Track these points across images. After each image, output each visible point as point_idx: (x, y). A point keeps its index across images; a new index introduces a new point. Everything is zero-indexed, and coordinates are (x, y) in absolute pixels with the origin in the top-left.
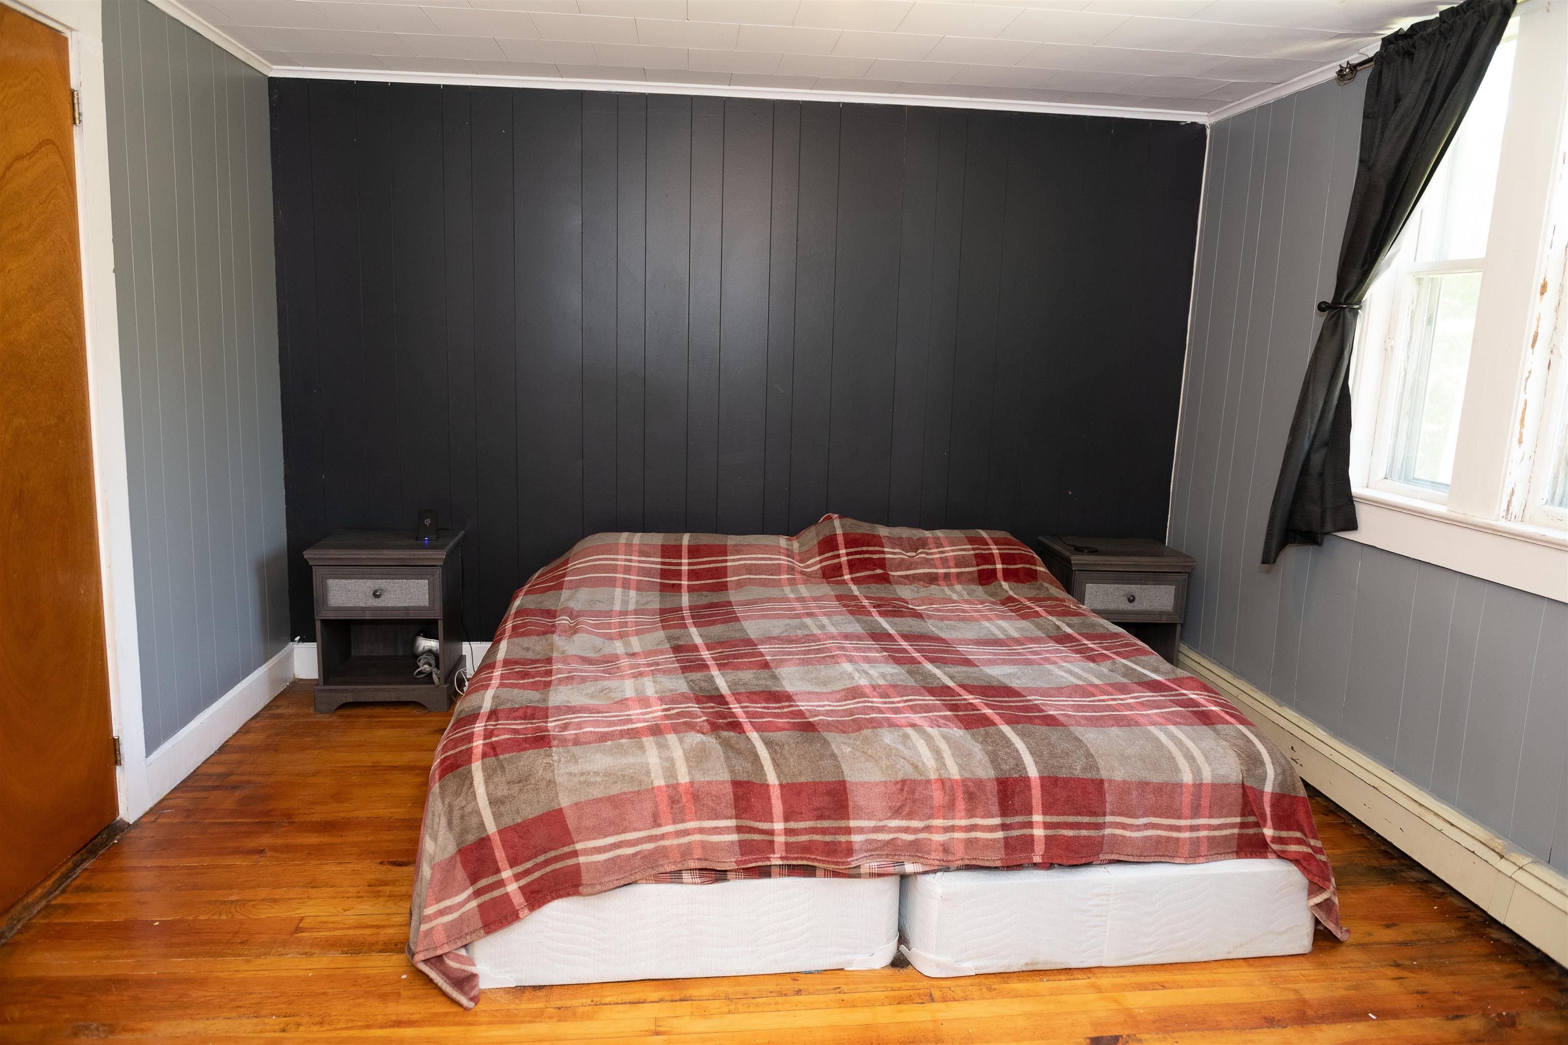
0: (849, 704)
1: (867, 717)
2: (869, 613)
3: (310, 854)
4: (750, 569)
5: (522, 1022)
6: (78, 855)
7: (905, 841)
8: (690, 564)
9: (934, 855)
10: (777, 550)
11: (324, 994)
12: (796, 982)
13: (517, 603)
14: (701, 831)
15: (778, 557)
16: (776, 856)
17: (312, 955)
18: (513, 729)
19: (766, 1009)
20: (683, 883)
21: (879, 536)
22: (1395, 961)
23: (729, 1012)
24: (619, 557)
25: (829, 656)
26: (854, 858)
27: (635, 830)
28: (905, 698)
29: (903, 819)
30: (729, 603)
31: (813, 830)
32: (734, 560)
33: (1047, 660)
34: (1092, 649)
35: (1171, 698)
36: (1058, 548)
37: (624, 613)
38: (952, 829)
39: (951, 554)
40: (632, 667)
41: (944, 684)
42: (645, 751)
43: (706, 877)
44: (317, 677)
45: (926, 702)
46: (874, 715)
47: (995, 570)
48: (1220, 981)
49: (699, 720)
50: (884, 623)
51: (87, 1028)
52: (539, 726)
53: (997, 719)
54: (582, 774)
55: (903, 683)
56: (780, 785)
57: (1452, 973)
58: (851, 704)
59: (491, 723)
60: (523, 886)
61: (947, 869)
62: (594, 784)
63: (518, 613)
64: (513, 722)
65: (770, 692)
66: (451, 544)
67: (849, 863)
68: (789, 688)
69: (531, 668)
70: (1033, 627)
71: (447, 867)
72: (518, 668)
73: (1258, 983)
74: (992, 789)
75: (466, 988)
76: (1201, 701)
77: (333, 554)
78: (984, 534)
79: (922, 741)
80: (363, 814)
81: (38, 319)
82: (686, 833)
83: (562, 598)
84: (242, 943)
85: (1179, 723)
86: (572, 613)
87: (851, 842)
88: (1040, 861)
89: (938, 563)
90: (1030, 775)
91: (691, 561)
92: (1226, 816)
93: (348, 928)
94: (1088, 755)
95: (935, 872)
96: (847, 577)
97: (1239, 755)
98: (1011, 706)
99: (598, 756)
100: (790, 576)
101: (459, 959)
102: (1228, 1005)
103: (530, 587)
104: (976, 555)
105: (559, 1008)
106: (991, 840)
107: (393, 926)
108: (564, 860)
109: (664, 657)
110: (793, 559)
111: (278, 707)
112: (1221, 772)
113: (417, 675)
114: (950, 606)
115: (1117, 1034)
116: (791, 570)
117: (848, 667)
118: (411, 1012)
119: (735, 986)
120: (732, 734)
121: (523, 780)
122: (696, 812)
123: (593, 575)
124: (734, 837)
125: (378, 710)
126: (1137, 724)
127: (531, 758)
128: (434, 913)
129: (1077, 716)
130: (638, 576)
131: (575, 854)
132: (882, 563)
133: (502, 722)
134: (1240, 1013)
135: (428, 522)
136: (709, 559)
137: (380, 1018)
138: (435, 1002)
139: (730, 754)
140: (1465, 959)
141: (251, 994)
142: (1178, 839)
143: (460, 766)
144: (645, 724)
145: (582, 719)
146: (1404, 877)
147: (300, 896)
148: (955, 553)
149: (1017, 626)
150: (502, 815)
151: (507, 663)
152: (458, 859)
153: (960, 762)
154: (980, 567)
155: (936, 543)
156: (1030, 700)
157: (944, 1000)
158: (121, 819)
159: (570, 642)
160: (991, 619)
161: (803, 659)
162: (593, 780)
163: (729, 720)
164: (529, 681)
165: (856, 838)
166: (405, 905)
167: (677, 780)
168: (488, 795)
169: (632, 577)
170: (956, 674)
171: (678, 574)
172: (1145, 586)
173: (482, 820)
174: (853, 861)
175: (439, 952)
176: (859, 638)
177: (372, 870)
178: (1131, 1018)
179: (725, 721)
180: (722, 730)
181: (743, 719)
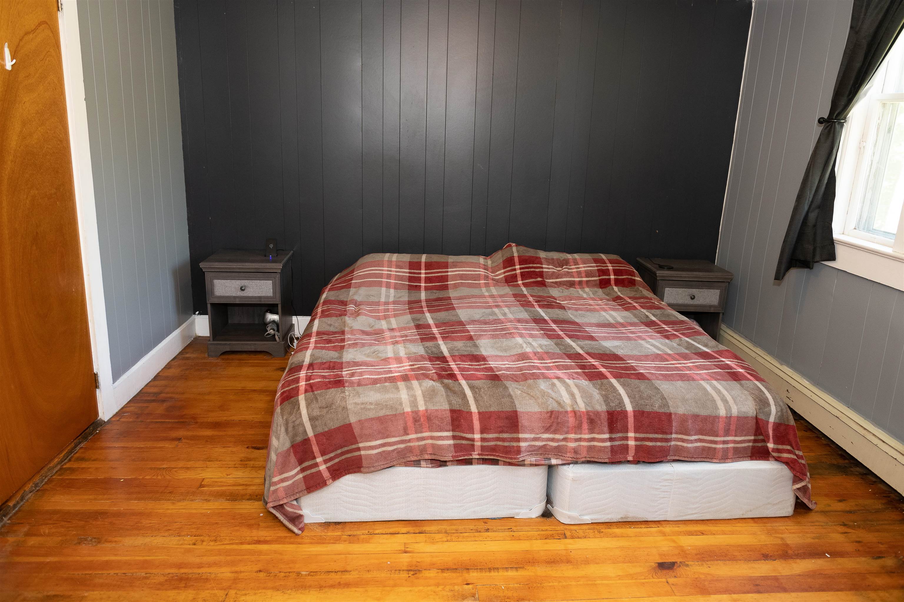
0: (520, 364)
1: (531, 372)
2: (533, 306)
3: (207, 441)
4: (462, 277)
5: (329, 543)
6: (77, 439)
7: (552, 446)
8: (426, 273)
9: (568, 455)
10: (478, 265)
11: (216, 523)
12: (486, 524)
13: (324, 296)
14: (432, 438)
15: (479, 270)
16: (475, 453)
17: (209, 501)
18: (323, 375)
19: (468, 540)
20: (421, 467)
21: (540, 258)
22: (843, 522)
23: (447, 541)
24: (384, 269)
25: (508, 333)
26: (521, 456)
27: (393, 437)
28: (554, 361)
29: (550, 434)
30: (449, 298)
31: (498, 439)
32: (452, 271)
33: (640, 338)
34: (667, 331)
35: (715, 363)
36: (649, 266)
37: (387, 303)
38: (580, 440)
39: (583, 269)
40: (392, 337)
41: (577, 351)
42: (399, 391)
43: (434, 464)
44: (208, 335)
45: (566, 363)
46: (535, 371)
47: (610, 279)
48: (737, 531)
49: (431, 372)
50: (542, 312)
51: (86, 540)
52: (337, 374)
53: (608, 375)
54: (362, 404)
55: (552, 351)
56: (478, 412)
57: (878, 531)
58: (521, 364)
59: (309, 371)
60: (329, 467)
61: (576, 463)
62: (369, 409)
63: (325, 303)
64: (322, 371)
65: (473, 355)
66: (285, 259)
67: (518, 459)
68: (484, 352)
69: (333, 337)
70: (632, 316)
71: (285, 456)
72: (325, 337)
73: (759, 533)
74: (604, 417)
75: (297, 523)
76: (733, 366)
77: (217, 265)
78: (603, 256)
79: (563, 388)
80: (236, 418)
81: (42, 130)
82: (423, 439)
83: (351, 293)
84: (169, 493)
85: (719, 380)
86: (356, 303)
87: (520, 446)
88: (632, 459)
89: (575, 274)
90: (627, 410)
91: (427, 271)
92: (745, 436)
93: (229, 486)
94: (663, 398)
95: (569, 464)
96: (520, 282)
97: (755, 400)
98: (617, 367)
99: (372, 393)
100: (485, 281)
101: (292, 506)
102: (741, 546)
103: (331, 286)
104: (598, 270)
105: (350, 536)
106: (603, 447)
107: (254, 485)
108: (352, 452)
109: (410, 331)
110: (488, 271)
111: (187, 353)
112: (744, 409)
113: (266, 335)
114: (582, 302)
115: (674, 561)
116: (486, 277)
117: (519, 340)
118: (266, 535)
119: (451, 525)
120: (450, 381)
121: (329, 406)
122: (429, 427)
123: (369, 280)
124: (451, 442)
125: (244, 356)
126: (693, 380)
127: (333, 393)
128: (278, 481)
129: (657, 374)
130: (395, 280)
131: (359, 449)
132: (541, 274)
133: (316, 371)
134: (748, 551)
135: (271, 246)
136: (438, 270)
137: (248, 538)
138: (279, 530)
139: (449, 394)
140: (886, 522)
141: (176, 522)
142: (715, 449)
143: (293, 397)
144: (399, 374)
145: (363, 370)
146: (851, 471)
147: (202, 466)
148: (586, 269)
149: (622, 315)
150: (316, 426)
151: (318, 333)
152: (292, 450)
153: (586, 401)
154: (600, 278)
155: (574, 262)
156: (628, 363)
157: (573, 537)
158: (100, 418)
159: (355, 321)
160: (606, 310)
161: (493, 335)
162: (369, 407)
163: (448, 372)
164: (331, 345)
165: (523, 444)
166: (261, 473)
167: (418, 408)
168: (308, 414)
169: (392, 281)
170: (584, 346)
171: (419, 280)
172: (701, 290)
173: (305, 429)
174: (521, 457)
175: (281, 503)
176: (527, 322)
177: (242, 452)
178: (683, 552)
179: (446, 373)
180: (445, 379)
181: (457, 372)
